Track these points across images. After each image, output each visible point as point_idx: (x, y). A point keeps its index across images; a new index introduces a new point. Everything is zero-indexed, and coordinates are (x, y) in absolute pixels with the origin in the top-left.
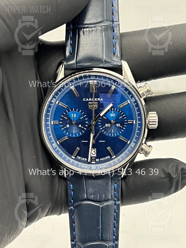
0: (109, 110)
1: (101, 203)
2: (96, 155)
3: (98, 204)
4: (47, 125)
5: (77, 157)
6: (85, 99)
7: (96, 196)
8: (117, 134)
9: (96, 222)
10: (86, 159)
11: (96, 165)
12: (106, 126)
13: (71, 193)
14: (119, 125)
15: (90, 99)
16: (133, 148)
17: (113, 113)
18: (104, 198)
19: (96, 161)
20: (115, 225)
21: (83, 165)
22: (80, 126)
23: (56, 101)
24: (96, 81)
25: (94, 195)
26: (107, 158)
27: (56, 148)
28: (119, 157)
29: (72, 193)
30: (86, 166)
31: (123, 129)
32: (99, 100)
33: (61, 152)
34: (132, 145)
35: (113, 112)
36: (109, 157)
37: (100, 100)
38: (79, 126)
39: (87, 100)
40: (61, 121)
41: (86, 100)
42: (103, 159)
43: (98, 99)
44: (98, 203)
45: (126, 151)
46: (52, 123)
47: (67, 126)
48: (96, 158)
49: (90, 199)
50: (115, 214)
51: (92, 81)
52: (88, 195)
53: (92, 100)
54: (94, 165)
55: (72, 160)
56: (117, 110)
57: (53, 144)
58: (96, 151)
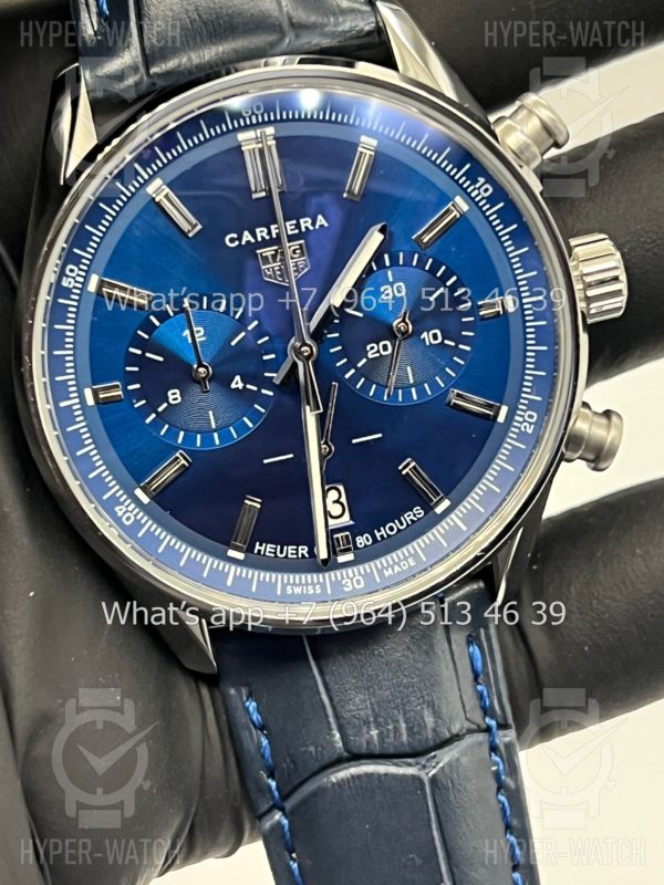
0: (368, 271)
1: (423, 760)
2: (351, 518)
3: (410, 765)
4: (64, 417)
5: (257, 547)
6: (235, 236)
7: (390, 727)
8: (434, 385)
9: (419, 862)
10: (303, 550)
11: (361, 567)
12: (370, 356)
13: (260, 744)
14: (435, 337)
15: (258, 230)
16: (536, 440)
17: (391, 280)
18: (434, 730)
19: (356, 548)
20: (513, 856)
21: (294, 584)
22: (240, 386)
23: (86, 278)
24: (270, 130)
25: (378, 725)
26: (408, 517)
27: (138, 525)
28: (472, 501)
29: (265, 742)
30: (313, 584)
31: (462, 354)
32: (309, 225)
33: (167, 539)
34: (525, 421)
35: (389, 273)
36: (419, 511)
37: (314, 224)
38: (233, 386)
39: (247, 237)
40: (132, 378)
41: (240, 239)
42: (391, 529)
43: (302, 221)
44: (410, 760)
45: (500, 463)
46: (90, 401)
47: (171, 397)
48: (355, 530)
49: (364, 750)
50: (502, 798)
51: (251, 134)
52: (350, 731)
53: (269, 233)
54: (350, 571)
55: (233, 569)
56: (408, 263)
57: (117, 509)
58: (343, 500)
